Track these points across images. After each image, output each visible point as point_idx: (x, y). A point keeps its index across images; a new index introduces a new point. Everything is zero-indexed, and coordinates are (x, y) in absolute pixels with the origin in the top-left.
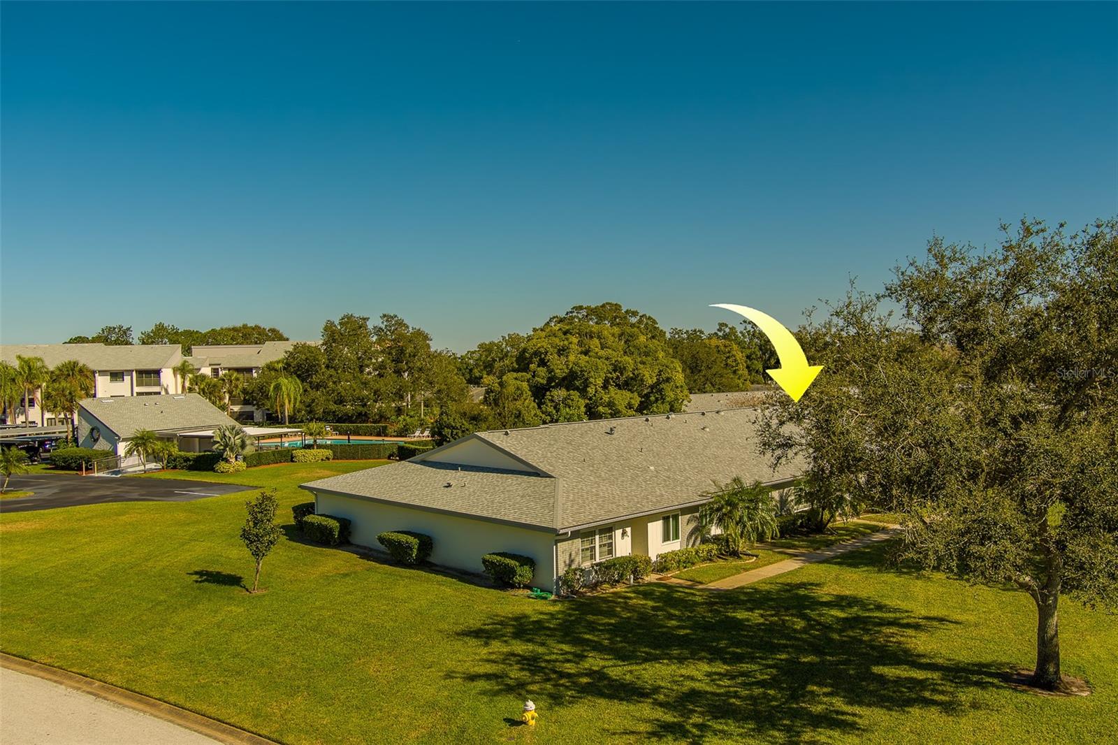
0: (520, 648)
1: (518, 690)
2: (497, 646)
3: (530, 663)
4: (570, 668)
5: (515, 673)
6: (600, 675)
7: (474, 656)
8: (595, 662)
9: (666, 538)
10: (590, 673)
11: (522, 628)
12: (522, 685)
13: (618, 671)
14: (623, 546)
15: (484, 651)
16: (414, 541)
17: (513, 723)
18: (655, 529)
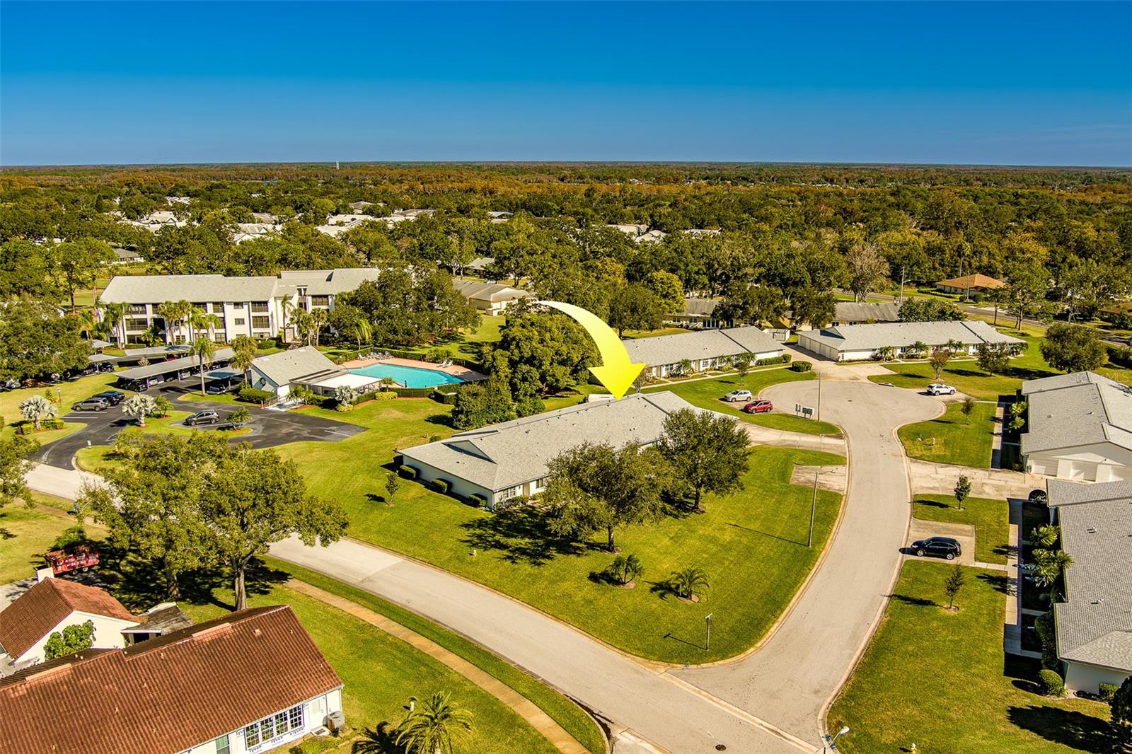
0: (478, 531)
1: (475, 545)
2: (472, 531)
3: (479, 537)
4: (490, 539)
5: (476, 540)
6: (498, 542)
7: (464, 534)
8: (498, 537)
9: (538, 487)
10: (495, 541)
11: (481, 524)
12: (477, 544)
13: (503, 540)
14: (519, 492)
15: (467, 533)
16: (445, 485)
17: (471, 555)
18: (533, 485)
